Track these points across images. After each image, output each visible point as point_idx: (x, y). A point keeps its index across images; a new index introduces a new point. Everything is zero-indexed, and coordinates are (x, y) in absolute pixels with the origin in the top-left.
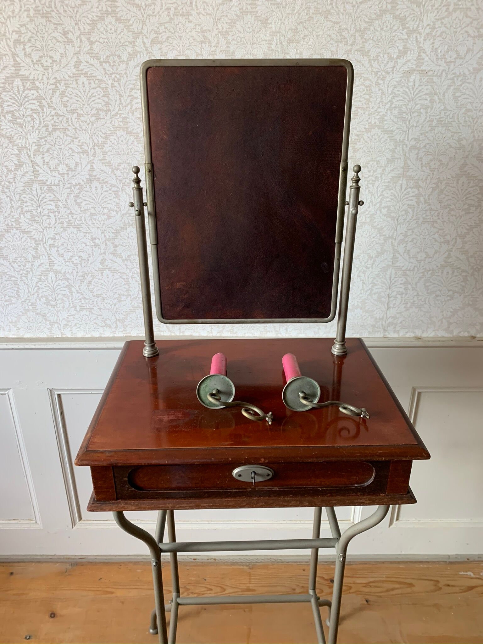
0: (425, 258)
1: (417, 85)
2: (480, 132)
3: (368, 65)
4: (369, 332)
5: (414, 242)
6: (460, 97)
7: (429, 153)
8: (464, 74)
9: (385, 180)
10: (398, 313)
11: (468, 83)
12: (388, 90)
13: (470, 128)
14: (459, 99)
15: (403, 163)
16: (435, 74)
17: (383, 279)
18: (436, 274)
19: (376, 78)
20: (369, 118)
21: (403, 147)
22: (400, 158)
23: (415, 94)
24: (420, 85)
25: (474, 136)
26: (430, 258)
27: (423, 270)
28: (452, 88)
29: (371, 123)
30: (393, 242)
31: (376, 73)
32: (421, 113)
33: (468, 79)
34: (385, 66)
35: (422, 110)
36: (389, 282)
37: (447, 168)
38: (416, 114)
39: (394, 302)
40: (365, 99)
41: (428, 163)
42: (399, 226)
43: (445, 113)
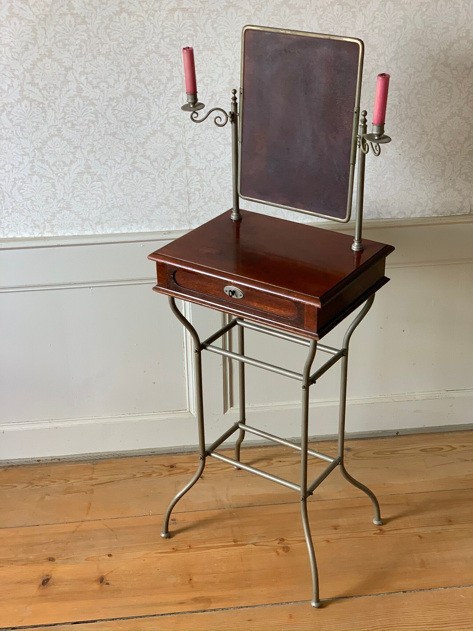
0: (214, 158)
1: (181, 19)
3: (138, 6)
4: (177, 226)
5: (202, 145)
6: (217, 27)
7: (201, 72)
8: (217, 10)
9: (168, 94)
10: (199, 208)
11: (222, 17)
12: (158, 24)
13: (230, 51)
14: (217, 29)
15: (181, 80)
17: (180, 179)
18: (226, 172)
19: (147, 15)
20: (147, 46)
21: (178, 67)
22: (178, 77)
23: (181, 26)
24: (183, 20)
26: (218, 158)
27: (214, 169)
28: (210, 21)
29: (148, 49)
30: (184, 146)
31: (147, 12)
32: (188, 40)
33: (221, 13)
34: (153, 6)
35: (189, 38)
36: (186, 180)
37: (217, 83)
38: (184, 41)
39: (193, 197)
40: (141, 31)
41: (202, 80)
42: (186, 133)
43: (208, 40)
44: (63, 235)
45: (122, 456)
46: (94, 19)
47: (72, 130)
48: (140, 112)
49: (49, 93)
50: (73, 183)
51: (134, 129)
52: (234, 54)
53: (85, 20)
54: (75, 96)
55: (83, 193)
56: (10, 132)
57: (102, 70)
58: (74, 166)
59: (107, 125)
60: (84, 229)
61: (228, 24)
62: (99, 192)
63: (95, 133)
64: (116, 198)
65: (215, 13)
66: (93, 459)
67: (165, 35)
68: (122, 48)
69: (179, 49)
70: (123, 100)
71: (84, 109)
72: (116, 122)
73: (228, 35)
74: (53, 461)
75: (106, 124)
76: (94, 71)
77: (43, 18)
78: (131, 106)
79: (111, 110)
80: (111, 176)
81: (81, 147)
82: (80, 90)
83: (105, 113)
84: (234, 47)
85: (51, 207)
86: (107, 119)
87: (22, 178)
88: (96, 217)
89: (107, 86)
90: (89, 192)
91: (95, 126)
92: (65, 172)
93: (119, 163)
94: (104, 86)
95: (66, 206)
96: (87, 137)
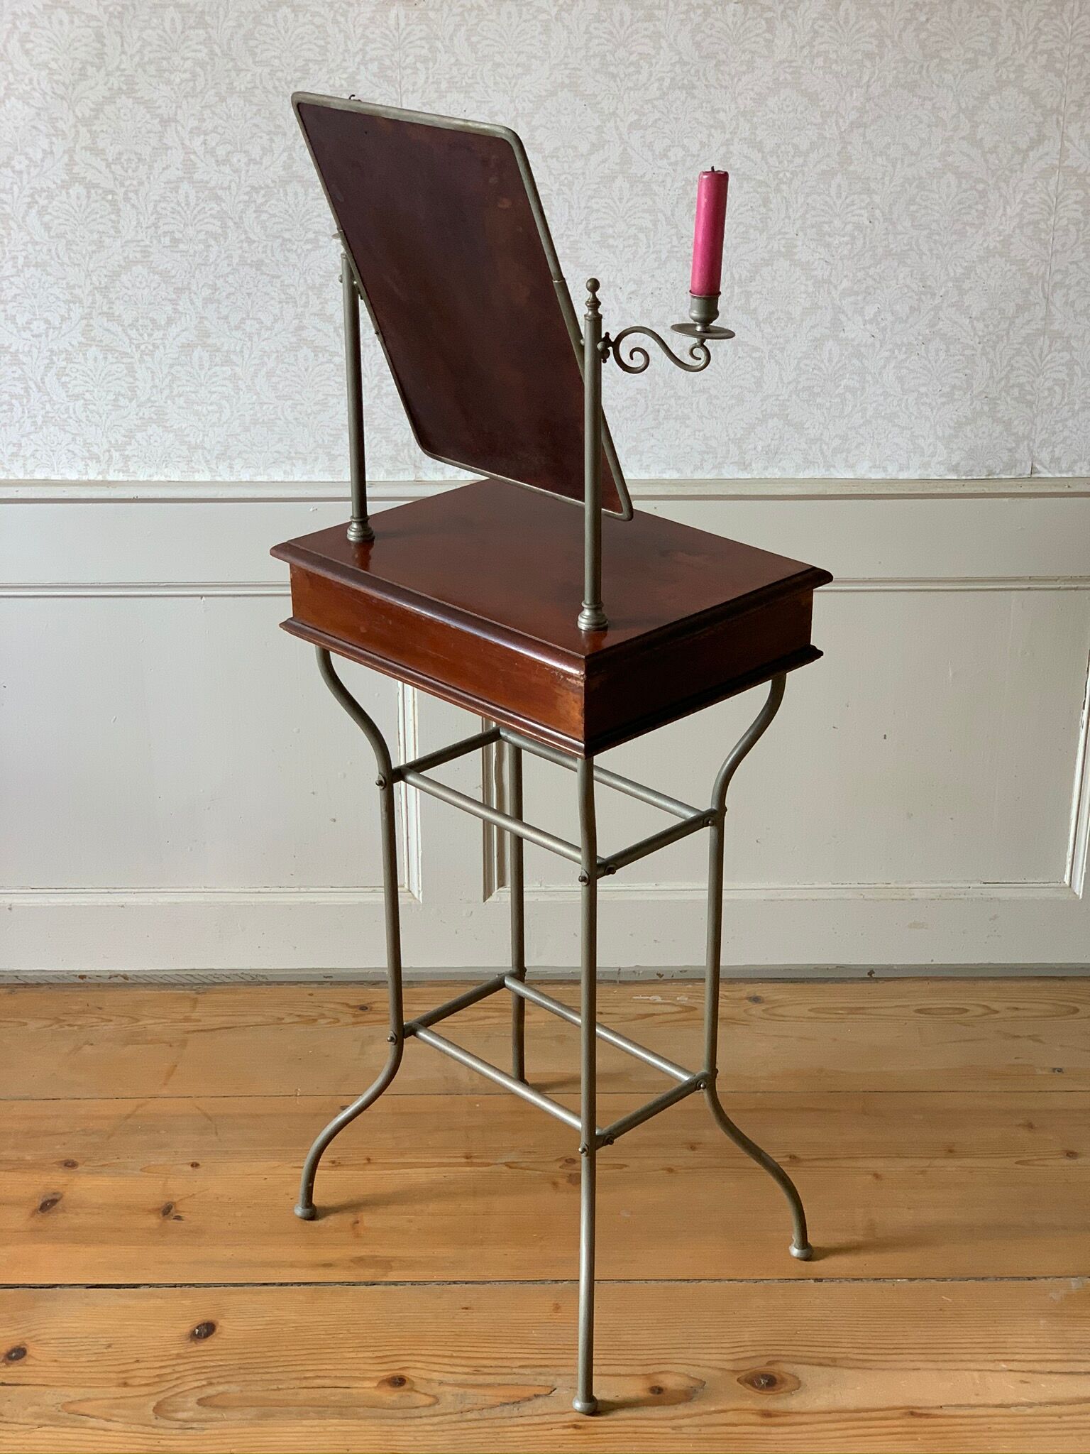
1: (402, 24)
2: (524, 101)
4: (388, 472)
6: (479, 42)
11: (489, 21)
12: (354, 32)
14: (479, 46)
16: (430, 7)
20: (330, 78)
23: (402, 38)
25: (516, 109)
28: (463, 29)
29: (334, 85)
32: (418, 69)
33: (487, 14)
35: (418, 65)
38: (409, 71)
40: (318, 46)
44: (149, 479)
45: (261, 979)
46: (222, 17)
47: (172, 251)
48: (316, 220)
49: (127, 171)
50: (171, 366)
51: (301, 254)
52: (514, 101)
53: (204, 19)
54: (181, 179)
55: (192, 389)
56: (45, 250)
57: (238, 127)
58: (173, 330)
59: (245, 245)
60: (193, 468)
61: (501, 36)
62: (224, 389)
63: (219, 261)
64: (262, 404)
65: (474, 13)
66: (198, 982)
67: (368, 57)
68: (279, 80)
69: (397, 86)
70: (279, 191)
71: (198, 208)
72: (265, 238)
73: (502, 61)
74: (114, 980)
75: (242, 241)
76: (220, 128)
77: (119, 13)
78: (296, 207)
79: (255, 212)
80: (250, 356)
81: (190, 289)
82: (189, 168)
83: (241, 218)
84: (514, 87)
85: (125, 417)
86: (246, 232)
87: (66, 351)
88: (219, 442)
89: (246, 159)
90: (203, 388)
91: (219, 246)
92: (155, 342)
93: (268, 329)
94: (239, 161)
95: (155, 417)
96: (203, 267)
